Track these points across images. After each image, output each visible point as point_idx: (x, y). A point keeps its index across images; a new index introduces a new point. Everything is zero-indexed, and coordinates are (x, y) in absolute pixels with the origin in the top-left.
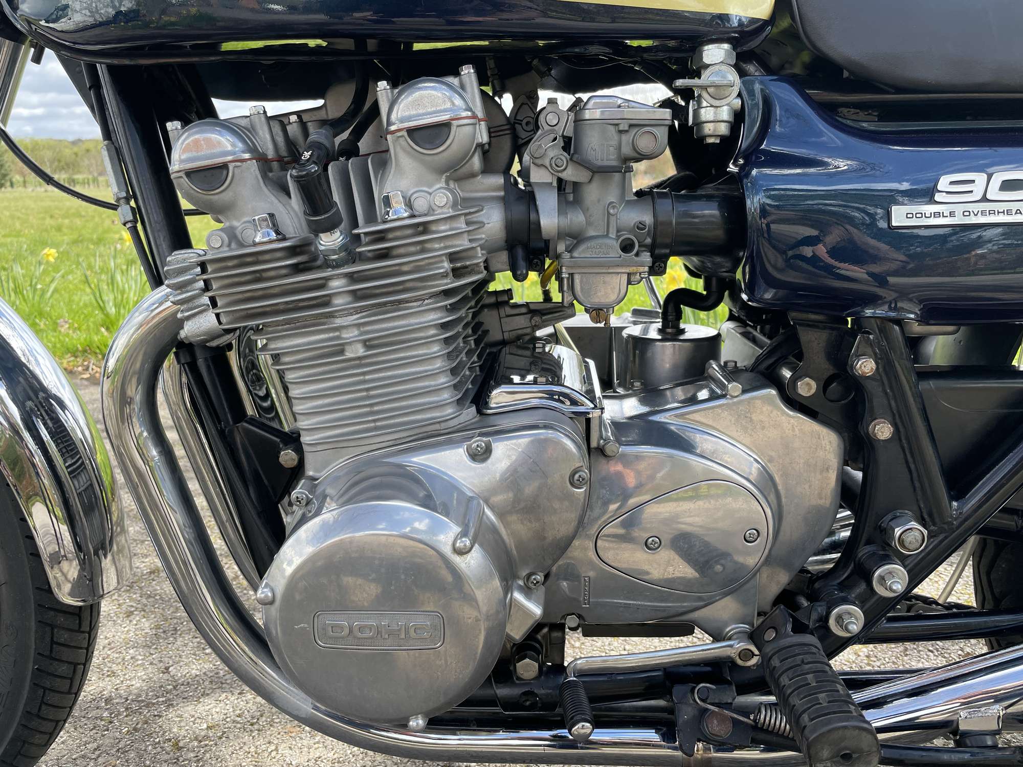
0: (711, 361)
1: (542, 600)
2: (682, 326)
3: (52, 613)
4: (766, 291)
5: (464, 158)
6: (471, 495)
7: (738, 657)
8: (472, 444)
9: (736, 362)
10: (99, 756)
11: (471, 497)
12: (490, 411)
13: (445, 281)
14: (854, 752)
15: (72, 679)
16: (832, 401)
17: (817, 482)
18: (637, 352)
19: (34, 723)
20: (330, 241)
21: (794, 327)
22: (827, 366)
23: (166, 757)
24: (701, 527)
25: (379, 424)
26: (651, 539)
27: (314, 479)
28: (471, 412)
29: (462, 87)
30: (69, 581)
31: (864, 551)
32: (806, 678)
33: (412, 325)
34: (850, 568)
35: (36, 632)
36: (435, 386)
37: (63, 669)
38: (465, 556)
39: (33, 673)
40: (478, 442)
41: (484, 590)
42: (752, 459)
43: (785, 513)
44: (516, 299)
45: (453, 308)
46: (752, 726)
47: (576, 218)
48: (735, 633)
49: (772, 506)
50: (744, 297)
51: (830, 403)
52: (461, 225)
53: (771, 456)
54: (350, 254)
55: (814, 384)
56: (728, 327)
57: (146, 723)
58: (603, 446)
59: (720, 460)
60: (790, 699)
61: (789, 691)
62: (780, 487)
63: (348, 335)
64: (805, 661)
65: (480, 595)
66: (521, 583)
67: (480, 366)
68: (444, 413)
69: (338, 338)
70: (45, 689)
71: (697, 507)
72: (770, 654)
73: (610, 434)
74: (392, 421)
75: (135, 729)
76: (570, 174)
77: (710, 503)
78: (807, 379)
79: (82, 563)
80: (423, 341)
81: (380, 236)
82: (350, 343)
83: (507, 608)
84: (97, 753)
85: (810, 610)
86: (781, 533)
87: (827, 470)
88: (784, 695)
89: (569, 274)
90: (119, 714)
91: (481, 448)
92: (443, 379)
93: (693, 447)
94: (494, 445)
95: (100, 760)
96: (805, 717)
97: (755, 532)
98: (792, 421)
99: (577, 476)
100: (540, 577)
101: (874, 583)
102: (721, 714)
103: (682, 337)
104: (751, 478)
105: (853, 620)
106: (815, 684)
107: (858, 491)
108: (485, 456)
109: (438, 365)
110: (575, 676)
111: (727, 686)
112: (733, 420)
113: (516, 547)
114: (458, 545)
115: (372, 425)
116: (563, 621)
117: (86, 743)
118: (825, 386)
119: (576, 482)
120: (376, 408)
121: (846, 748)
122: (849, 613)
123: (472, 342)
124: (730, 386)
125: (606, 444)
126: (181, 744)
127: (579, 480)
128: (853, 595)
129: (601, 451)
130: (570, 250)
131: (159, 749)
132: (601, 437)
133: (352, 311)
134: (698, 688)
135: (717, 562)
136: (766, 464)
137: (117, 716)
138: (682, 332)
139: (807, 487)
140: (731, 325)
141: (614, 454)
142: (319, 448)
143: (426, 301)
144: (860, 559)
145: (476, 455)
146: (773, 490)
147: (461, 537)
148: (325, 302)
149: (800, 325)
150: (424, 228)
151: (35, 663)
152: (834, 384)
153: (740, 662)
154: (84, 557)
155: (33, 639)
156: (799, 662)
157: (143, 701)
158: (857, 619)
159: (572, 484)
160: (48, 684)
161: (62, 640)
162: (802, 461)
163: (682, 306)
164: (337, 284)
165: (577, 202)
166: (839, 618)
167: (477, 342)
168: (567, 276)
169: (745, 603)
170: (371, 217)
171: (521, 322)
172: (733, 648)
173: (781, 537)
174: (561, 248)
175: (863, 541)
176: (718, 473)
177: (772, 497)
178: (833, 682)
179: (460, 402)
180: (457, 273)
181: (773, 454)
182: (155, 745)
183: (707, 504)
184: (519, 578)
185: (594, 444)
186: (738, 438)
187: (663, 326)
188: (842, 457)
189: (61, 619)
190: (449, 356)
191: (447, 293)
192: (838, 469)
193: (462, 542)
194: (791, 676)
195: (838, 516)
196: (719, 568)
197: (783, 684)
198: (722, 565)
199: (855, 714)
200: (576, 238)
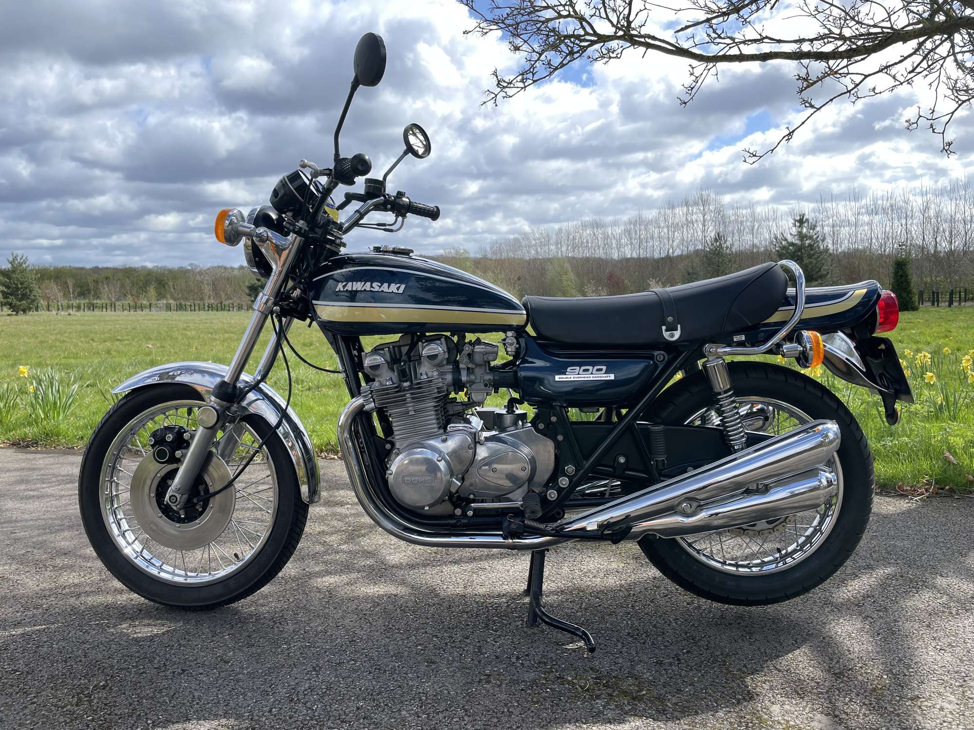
0: (520, 420)
5: (442, 361)
6: (442, 451)
8: (442, 439)
12: (448, 431)
13: (436, 395)
16: (550, 431)
18: (499, 418)
20: (406, 384)
24: (513, 471)
25: (417, 433)
26: (493, 469)
27: (399, 449)
28: (442, 431)
29: (441, 344)
33: (426, 406)
36: (433, 423)
38: (440, 462)
40: (444, 437)
41: (445, 473)
44: (458, 400)
45: (438, 402)
47: (472, 377)
52: (440, 380)
54: (411, 388)
62: (535, 457)
63: (410, 408)
66: (455, 476)
67: (445, 419)
68: (435, 430)
69: (408, 409)
74: (421, 432)
76: (470, 366)
80: (429, 411)
81: (419, 383)
82: (411, 411)
83: (450, 483)
91: (445, 440)
92: (435, 426)
93: (508, 443)
94: (448, 438)
97: (524, 468)
99: (470, 446)
100: (460, 477)
101: (559, 483)
102: (514, 522)
103: (514, 413)
108: (445, 442)
109: (433, 417)
116: (469, 497)
122: (553, 493)
123: (443, 412)
127: (471, 448)
129: (479, 442)
130: (470, 386)
132: (479, 439)
133: (411, 402)
134: (508, 515)
138: (514, 411)
141: (483, 443)
143: (430, 400)
145: (443, 441)
148: (405, 400)
150: (431, 381)
153: (521, 508)
158: (555, 495)
159: (469, 448)
163: (514, 403)
164: (408, 395)
165: (473, 373)
166: (550, 494)
167: (445, 413)
169: (524, 492)
170: (416, 378)
171: (460, 408)
172: (518, 504)
174: (468, 385)
175: (557, 471)
179: (439, 427)
180: (439, 392)
184: (454, 474)
185: (477, 440)
187: (508, 410)
188: (554, 448)
190: (436, 415)
191: (436, 398)
192: (553, 452)
193: (439, 458)
200: (472, 383)
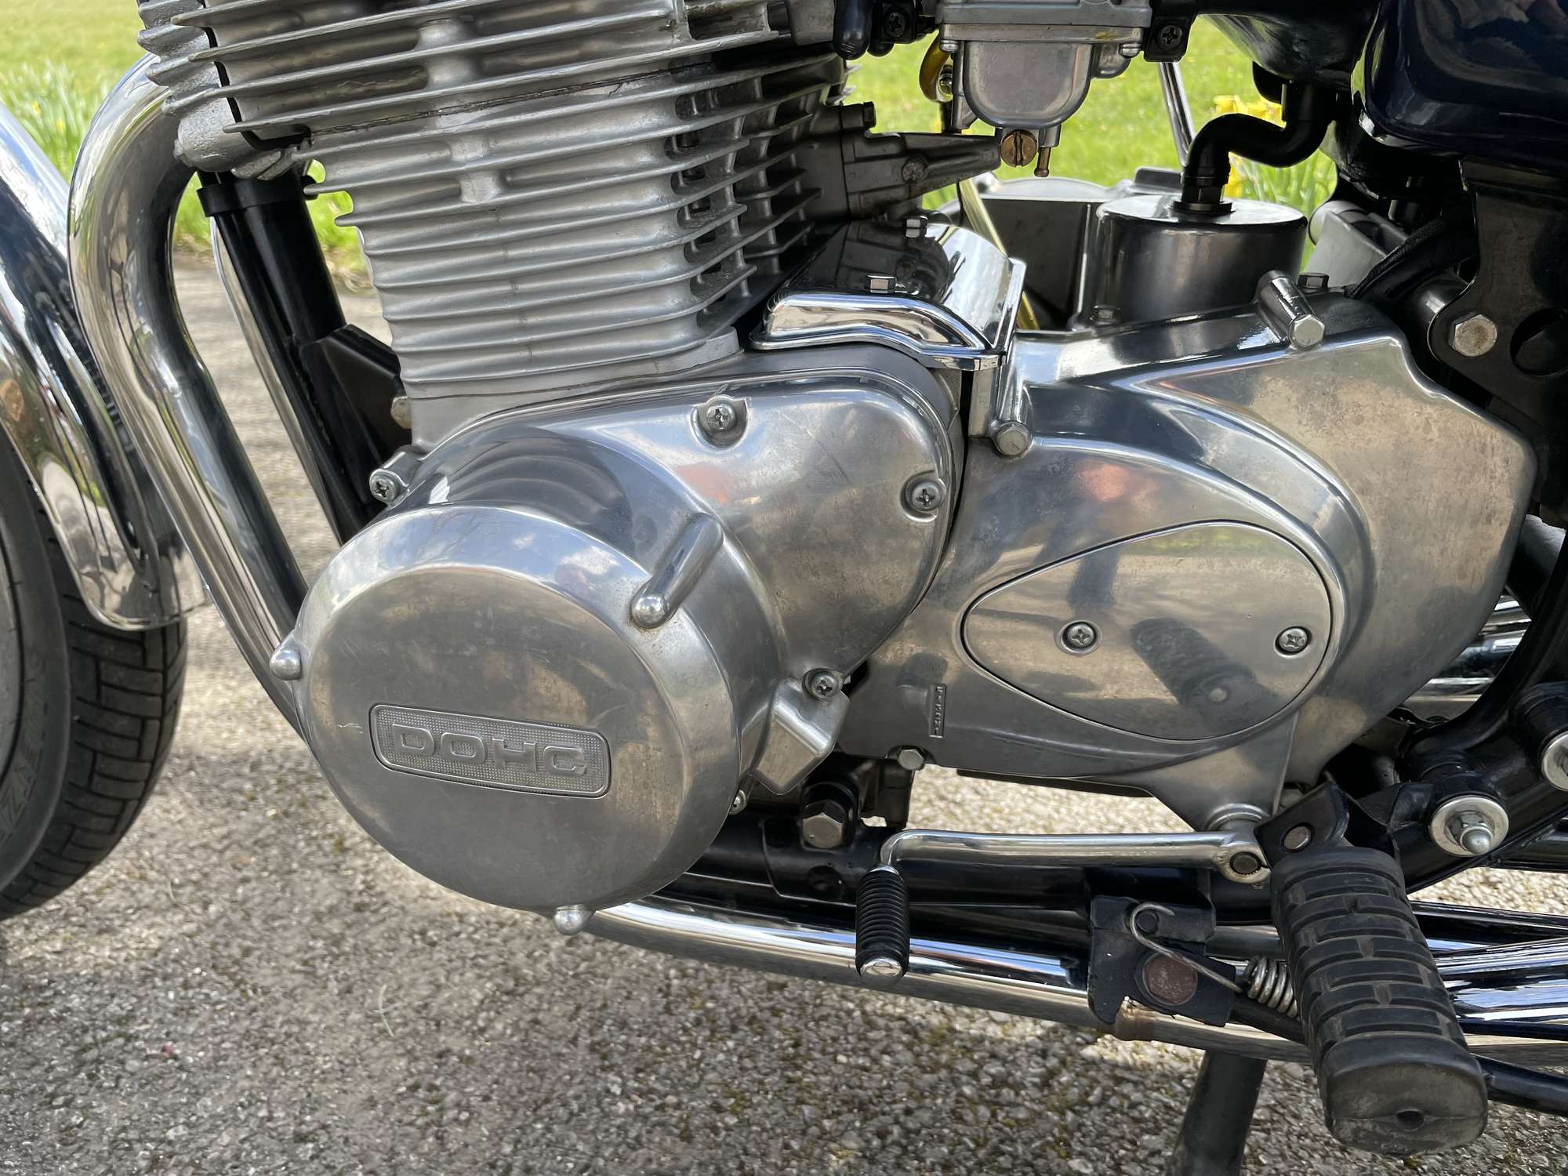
0: (1273, 273)
1: (834, 725)
2: (1225, 199)
3: (93, 637)
4: (1415, 107)
6: (700, 510)
7: (1227, 866)
8: (706, 409)
9: (1326, 278)
10: (227, 848)
11: (699, 516)
12: (768, 345)
13: (669, 41)
14: (1429, 1112)
15: (140, 741)
16: (1525, 371)
17: (1460, 543)
18: (1122, 252)
19: (85, 800)
21: (1469, 197)
22: (1530, 292)
23: (322, 860)
24: (1204, 608)
25: (537, 353)
26: (1076, 628)
27: (421, 452)
28: (723, 344)
30: (116, 592)
31: (1534, 694)
32: (1354, 942)
33: (593, 139)
34: (1498, 723)
35: (71, 665)
36: (645, 280)
37: (122, 724)
38: (654, 631)
39: (72, 725)
40: (721, 403)
41: (690, 699)
42: (1325, 486)
43: (1377, 602)
44: (881, 126)
46: (1236, 993)
48: (1232, 820)
49: (1349, 582)
50: (1367, 124)
51: (1522, 377)
53: (1368, 482)
55: (1492, 331)
56: (1328, 213)
57: (303, 805)
58: (996, 433)
59: (1252, 481)
60: (1312, 980)
61: (1312, 963)
62: (1375, 547)
63: (463, 156)
64: (1361, 907)
65: (682, 710)
66: (797, 687)
67: (781, 256)
68: (666, 341)
69: (447, 161)
70: (95, 752)
71: (1181, 571)
72: (1290, 878)
73: (1017, 410)
74: (563, 350)
75: (286, 814)
77: (1211, 565)
78: (1480, 316)
79: (139, 566)
80: (618, 178)
82: (466, 174)
84: (226, 842)
85: (1398, 792)
86: (1363, 640)
87: (1489, 520)
88: (1301, 967)
89: (959, 42)
90: (267, 787)
91: (725, 418)
93: (1200, 451)
94: (750, 413)
95: (228, 854)
96: (1337, 1023)
97: (1302, 633)
98: (1429, 409)
99: (918, 491)
100: (835, 680)
101: (1546, 760)
102: (1176, 963)
103: (1224, 221)
104: (1316, 527)
105: (1484, 827)
106: (1371, 958)
107: (1550, 566)
108: (732, 435)
109: (653, 236)
110: (894, 864)
111: (1199, 911)
112: (1294, 399)
113: (786, 621)
114: (638, 607)
115: (525, 354)
116: (894, 757)
117: (213, 826)
118: (1516, 338)
119: (915, 502)
120: (532, 320)
121: (1412, 1103)
122: (1479, 814)
123: (767, 204)
124: (1298, 323)
125: (1001, 430)
126: (347, 844)
127: (923, 500)
128: (1494, 779)
129: (990, 442)
131: (314, 848)
132: (994, 414)
133: (467, 101)
134: (1138, 910)
135: (1213, 685)
136: (1352, 496)
137: (263, 790)
138: (1227, 210)
139: (1435, 551)
140: (1336, 207)
141: (1017, 452)
142: (431, 392)
143: (625, 86)
144: (1524, 707)
145: (715, 431)
146: (1359, 551)
147: (647, 594)
148: (415, 72)
149: (1484, 192)
151: (73, 712)
152: (1541, 334)
153: (1231, 874)
154: (142, 554)
155: (67, 676)
156: (1345, 907)
157: (303, 773)
158: (1492, 825)
159: (908, 506)
160: (99, 746)
161: (115, 681)
162: (1435, 496)
163: (1231, 155)
164: (437, 36)
166: (1455, 821)
168: (954, 47)
169: (1261, 765)
171: (885, 174)
172: (1224, 845)
173: (1363, 645)
175: (1538, 673)
176: (1240, 508)
177: (1354, 566)
178: (1414, 958)
179: (704, 321)
181: (1374, 478)
182: (310, 840)
183: (1205, 569)
184: (792, 677)
185: (976, 428)
186: (1299, 439)
187: (1183, 197)
188: (1527, 497)
189: (109, 648)
190: (686, 215)
191: (675, 68)
192: (1513, 520)
193: (646, 602)
194: (1321, 933)
195: (1499, 607)
196: (1219, 694)
197: (1303, 944)
198: (1225, 688)
199: (1445, 1037)
